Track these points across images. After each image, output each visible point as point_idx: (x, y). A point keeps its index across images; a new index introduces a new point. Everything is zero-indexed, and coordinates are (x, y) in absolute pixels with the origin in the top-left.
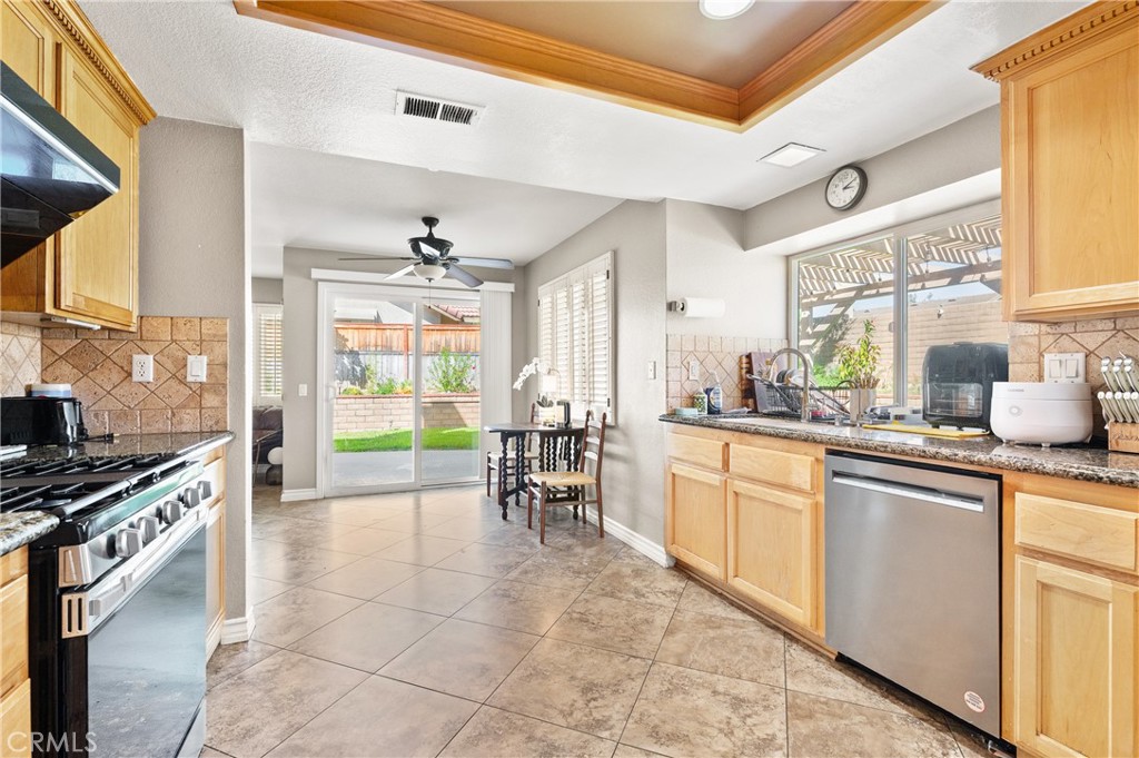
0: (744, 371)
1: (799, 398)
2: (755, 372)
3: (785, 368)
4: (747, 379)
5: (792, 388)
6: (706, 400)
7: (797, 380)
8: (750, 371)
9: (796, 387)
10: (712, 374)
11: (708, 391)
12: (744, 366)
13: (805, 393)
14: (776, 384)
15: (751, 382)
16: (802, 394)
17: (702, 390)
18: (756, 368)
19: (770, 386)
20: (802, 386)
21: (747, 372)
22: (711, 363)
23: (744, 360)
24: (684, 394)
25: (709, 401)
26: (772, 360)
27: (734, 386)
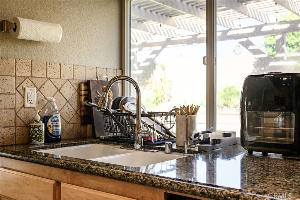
0: (83, 98)
1: (132, 124)
2: (93, 99)
3: (120, 95)
4: (86, 106)
5: (126, 115)
6: (43, 129)
7: (131, 107)
8: (88, 98)
9: (130, 114)
10: (50, 101)
11: (45, 119)
12: (83, 93)
13: (138, 119)
14: (112, 111)
15: (89, 108)
16: (135, 120)
17: (38, 118)
18: (93, 96)
19: (107, 112)
20: (135, 112)
21: (85, 99)
22: (49, 90)
23: (83, 87)
24: (19, 122)
25: (46, 129)
26: (108, 88)
27: (74, 112)
